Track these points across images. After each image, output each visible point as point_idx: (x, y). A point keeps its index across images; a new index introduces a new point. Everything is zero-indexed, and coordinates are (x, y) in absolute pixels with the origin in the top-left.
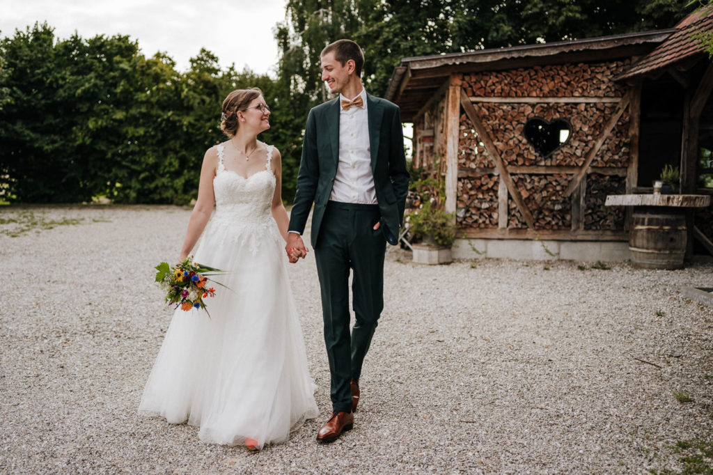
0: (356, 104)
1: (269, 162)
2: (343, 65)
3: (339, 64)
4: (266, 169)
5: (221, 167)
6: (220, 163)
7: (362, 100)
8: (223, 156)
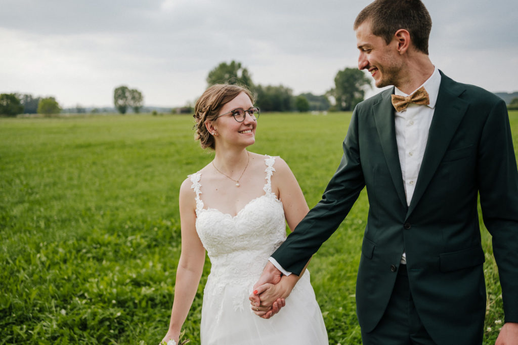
0: (416, 101)
1: (269, 182)
2: (388, 42)
3: (380, 41)
4: (264, 193)
5: (200, 204)
6: (197, 199)
7: (426, 94)
8: (201, 188)
